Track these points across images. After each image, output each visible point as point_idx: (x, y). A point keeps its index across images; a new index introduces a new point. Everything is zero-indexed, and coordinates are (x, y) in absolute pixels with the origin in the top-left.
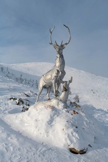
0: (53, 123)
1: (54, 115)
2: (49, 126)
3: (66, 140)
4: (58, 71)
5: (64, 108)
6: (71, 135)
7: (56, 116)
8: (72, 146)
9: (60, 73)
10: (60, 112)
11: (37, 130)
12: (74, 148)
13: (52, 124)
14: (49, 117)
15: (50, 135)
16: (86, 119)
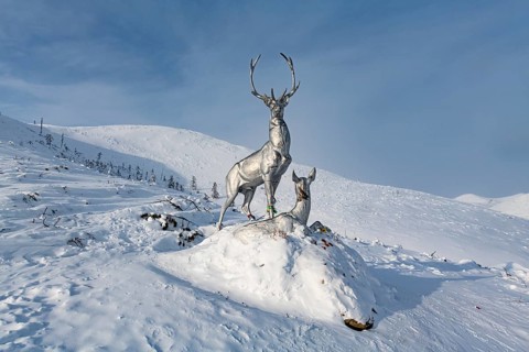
0: (295, 270)
1: (293, 253)
2: (290, 276)
3: (334, 303)
4: (278, 154)
5: (307, 235)
6: (340, 291)
7: (296, 253)
8: (349, 316)
9: (284, 159)
10: (302, 245)
11: (263, 285)
12: (352, 320)
13: (292, 273)
14: (285, 257)
15: (296, 297)
16: (349, 256)
